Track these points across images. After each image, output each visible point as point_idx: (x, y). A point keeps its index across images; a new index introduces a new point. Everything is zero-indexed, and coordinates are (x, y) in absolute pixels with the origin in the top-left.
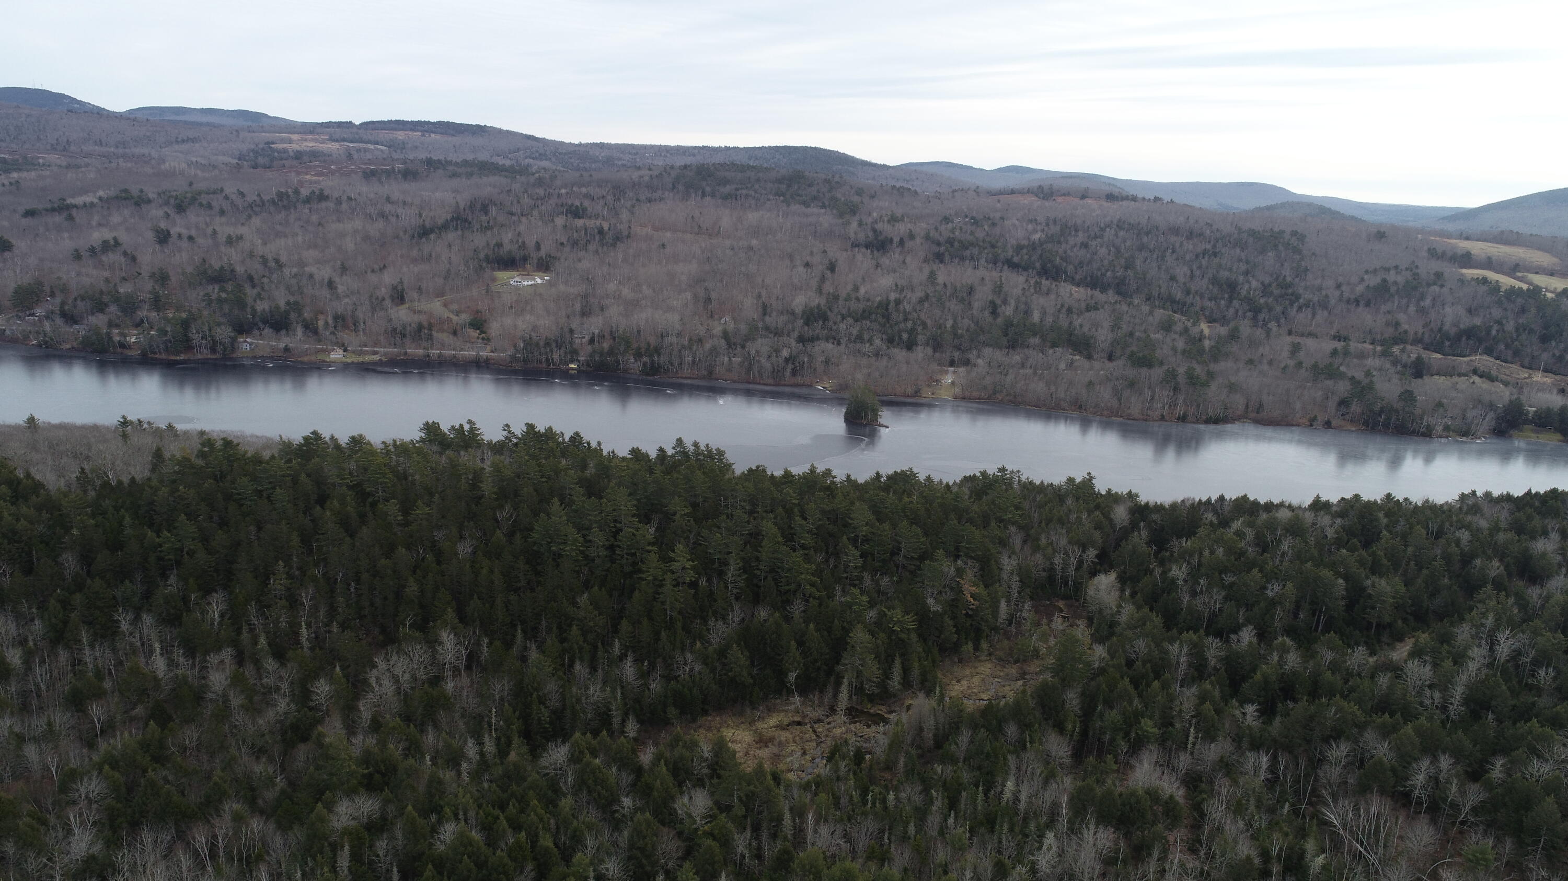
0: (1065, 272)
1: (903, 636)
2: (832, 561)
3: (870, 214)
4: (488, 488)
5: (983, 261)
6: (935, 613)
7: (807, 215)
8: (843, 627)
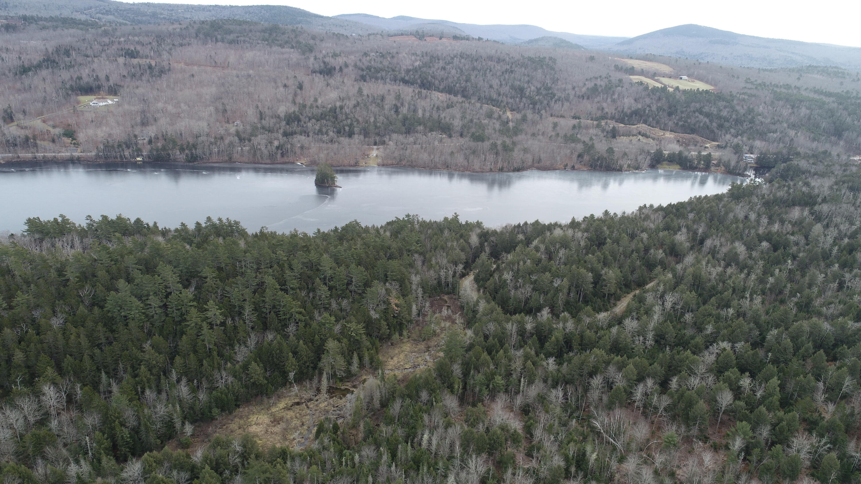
0: (434, 84)
1: (358, 338)
2: (311, 295)
3: (321, 52)
4: (71, 275)
5: (388, 80)
6: (376, 319)
7: (283, 53)
8: (321, 339)
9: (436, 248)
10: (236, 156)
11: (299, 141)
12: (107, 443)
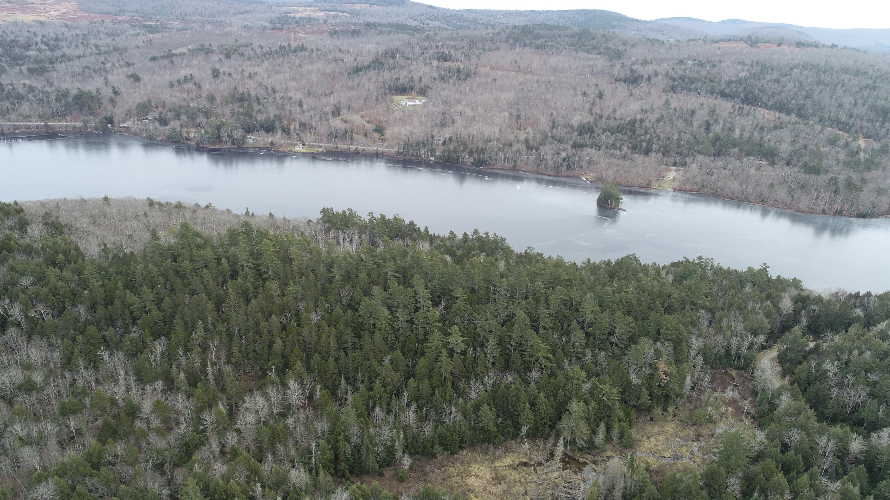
0: (761, 99)
1: (610, 404)
2: (564, 339)
3: (630, 59)
5: (703, 92)
6: (636, 385)
7: (588, 60)
8: (565, 395)
10: (520, 164)
11: (588, 155)
12: (329, 455)
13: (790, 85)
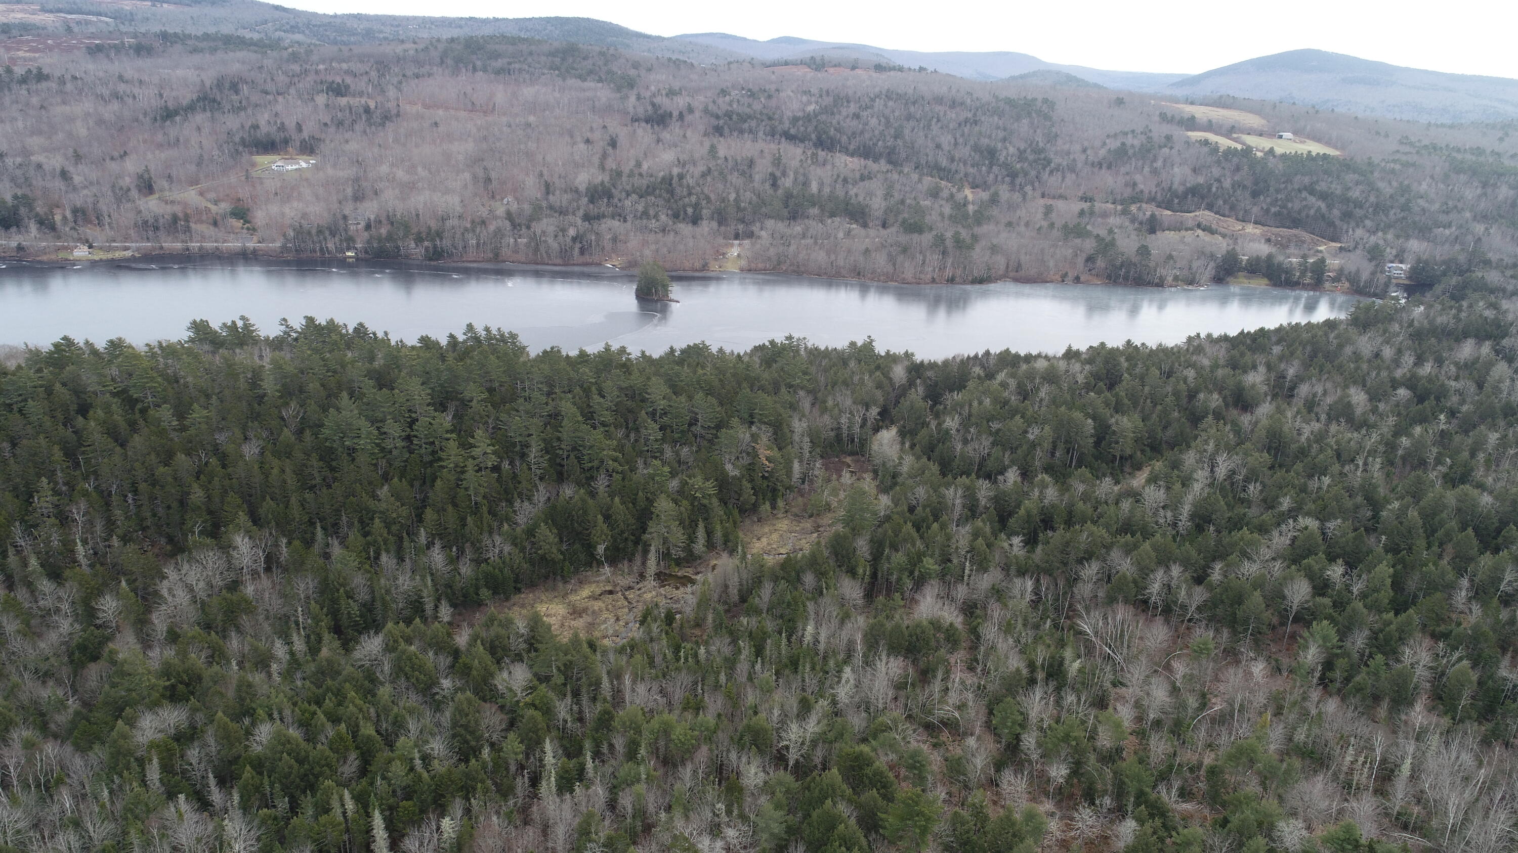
0: (839, 142)
1: (705, 502)
2: (632, 436)
3: (648, 88)
4: (269, 385)
5: (761, 134)
6: (734, 477)
7: (584, 90)
8: (647, 497)
9: (834, 384)
10: (505, 252)
11: (610, 229)
13: (873, 122)
